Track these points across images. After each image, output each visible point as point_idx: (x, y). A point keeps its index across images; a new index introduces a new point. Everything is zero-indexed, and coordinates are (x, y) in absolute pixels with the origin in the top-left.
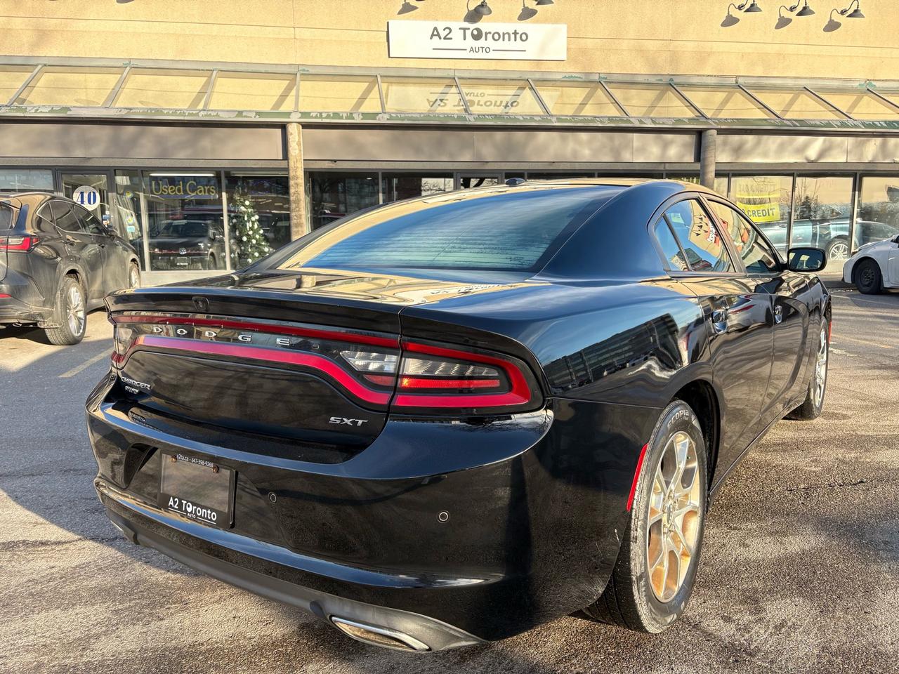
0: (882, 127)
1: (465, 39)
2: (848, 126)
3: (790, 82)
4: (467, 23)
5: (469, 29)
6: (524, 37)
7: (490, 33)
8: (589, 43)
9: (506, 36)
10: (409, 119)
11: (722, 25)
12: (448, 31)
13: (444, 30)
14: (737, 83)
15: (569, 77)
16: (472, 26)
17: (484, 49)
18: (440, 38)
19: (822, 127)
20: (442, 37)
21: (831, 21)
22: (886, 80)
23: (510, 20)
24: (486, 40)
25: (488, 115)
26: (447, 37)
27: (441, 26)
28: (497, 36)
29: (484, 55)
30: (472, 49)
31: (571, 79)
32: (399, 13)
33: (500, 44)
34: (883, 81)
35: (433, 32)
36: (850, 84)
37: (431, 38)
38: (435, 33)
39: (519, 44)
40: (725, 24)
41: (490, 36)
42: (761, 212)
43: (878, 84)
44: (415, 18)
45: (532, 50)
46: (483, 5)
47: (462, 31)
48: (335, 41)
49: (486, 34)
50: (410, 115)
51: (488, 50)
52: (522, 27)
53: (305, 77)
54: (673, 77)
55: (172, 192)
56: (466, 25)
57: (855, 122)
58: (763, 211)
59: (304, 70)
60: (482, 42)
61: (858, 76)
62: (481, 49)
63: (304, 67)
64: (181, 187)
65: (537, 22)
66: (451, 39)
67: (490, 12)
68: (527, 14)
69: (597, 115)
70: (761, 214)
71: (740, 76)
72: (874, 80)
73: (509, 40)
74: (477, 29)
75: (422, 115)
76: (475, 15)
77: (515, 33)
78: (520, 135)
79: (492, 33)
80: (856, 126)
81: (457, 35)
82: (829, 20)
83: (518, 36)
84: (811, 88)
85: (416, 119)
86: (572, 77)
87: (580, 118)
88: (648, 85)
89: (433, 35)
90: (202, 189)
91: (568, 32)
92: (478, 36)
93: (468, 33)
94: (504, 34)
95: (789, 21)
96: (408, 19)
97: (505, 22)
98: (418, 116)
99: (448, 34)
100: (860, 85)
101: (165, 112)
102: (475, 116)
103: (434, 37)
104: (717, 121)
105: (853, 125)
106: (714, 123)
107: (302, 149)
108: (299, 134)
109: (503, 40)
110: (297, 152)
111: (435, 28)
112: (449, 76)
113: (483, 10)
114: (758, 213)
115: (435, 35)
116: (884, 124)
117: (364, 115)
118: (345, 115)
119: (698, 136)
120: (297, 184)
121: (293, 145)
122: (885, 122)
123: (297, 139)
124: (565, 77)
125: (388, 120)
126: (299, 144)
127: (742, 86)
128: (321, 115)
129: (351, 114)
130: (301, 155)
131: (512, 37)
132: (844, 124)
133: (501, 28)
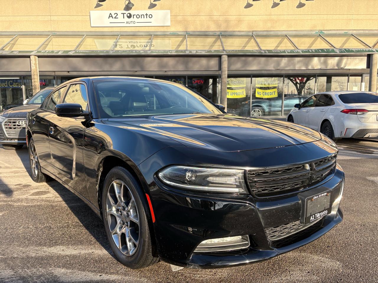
0: (312, 52)
1: (124, 18)
2: (294, 52)
3: (279, 33)
4: (125, 11)
6: (151, 16)
7: (135, 15)
8: (181, 18)
9: (143, 16)
10: (82, 53)
11: (245, 8)
12: (116, 15)
14: (252, 34)
15: (172, 33)
16: (127, 12)
17: (133, 22)
18: (113, 18)
19: (280, 53)
20: (114, 17)
21: (300, 3)
22: (330, 30)
23: (145, 9)
24: (133, 18)
26: (116, 17)
27: (113, 13)
28: (138, 16)
29: (133, 25)
30: (127, 23)
31: (173, 34)
32: (95, 7)
33: (140, 20)
34: (328, 30)
35: (110, 15)
36: (310, 33)
38: (111, 16)
39: (148, 20)
40: (246, 7)
41: (135, 16)
42: (269, 93)
43: (325, 32)
44: (102, 10)
46: (129, 3)
47: (123, 14)
48: (68, 21)
49: (133, 15)
50: (84, 51)
51: (134, 22)
52: (149, 12)
53: (55, 36)
54: (221, 32)
56: (124, 12)
57: (298, 51)
59: (54, 33)
61: (315, 29)
62: (131, 22)
63: (55, 32)
64: (7, 83)
65: (157, 9)
66: (118, 18)
67: (133, 5)
68: (152, 6)
70: (269, 94)
71: (254, 31)
72: (323, 30)
73: (144, 18)
74: (130, 14)
75: (90, 51)
76: (128, 7)
77: (147, 15)
79: (136, 15)
81: (120, 16)
82: (299, 2)
83: (148, 16)
84: (288, 35)
85: (87, 53)
86: (174, 33)
87: (162, 51)
90: (15, 84)
91: (171, 13)
92: (130, 16)
93: (125, 15)
94: (141, 15)
95: (278, 4)
96: (99, 10)
97: (142, 10)
98: (88, 52)
100: (316, 33)
102: (114, 51)
103: (110, 17)
104: (228, 51)
105: (297, 51)
106: (226, 52)
107: (38, 66)
108: (35, 60)
109: (141, 18)
110: (34, 68)
111: (110, 14)
112: (117, 34)
113: (130, 5)
114: (268, 94)
115: (111, 17)
116: (314, 51)
117: (65, 52)
118: (56, 52)
119: (220, 58)
120: (35, 82)
121: (33, 65)
122: (315, 50)
123: (34, 62)
124: (171, 33)
125: (73, 53)
126: (35, 64)
127: (254, 35)
128: (45, 52)
129: (59, 51)
130: (37, 69)
131: (145, 16)
132: (292, 51)
133: (140, 13)
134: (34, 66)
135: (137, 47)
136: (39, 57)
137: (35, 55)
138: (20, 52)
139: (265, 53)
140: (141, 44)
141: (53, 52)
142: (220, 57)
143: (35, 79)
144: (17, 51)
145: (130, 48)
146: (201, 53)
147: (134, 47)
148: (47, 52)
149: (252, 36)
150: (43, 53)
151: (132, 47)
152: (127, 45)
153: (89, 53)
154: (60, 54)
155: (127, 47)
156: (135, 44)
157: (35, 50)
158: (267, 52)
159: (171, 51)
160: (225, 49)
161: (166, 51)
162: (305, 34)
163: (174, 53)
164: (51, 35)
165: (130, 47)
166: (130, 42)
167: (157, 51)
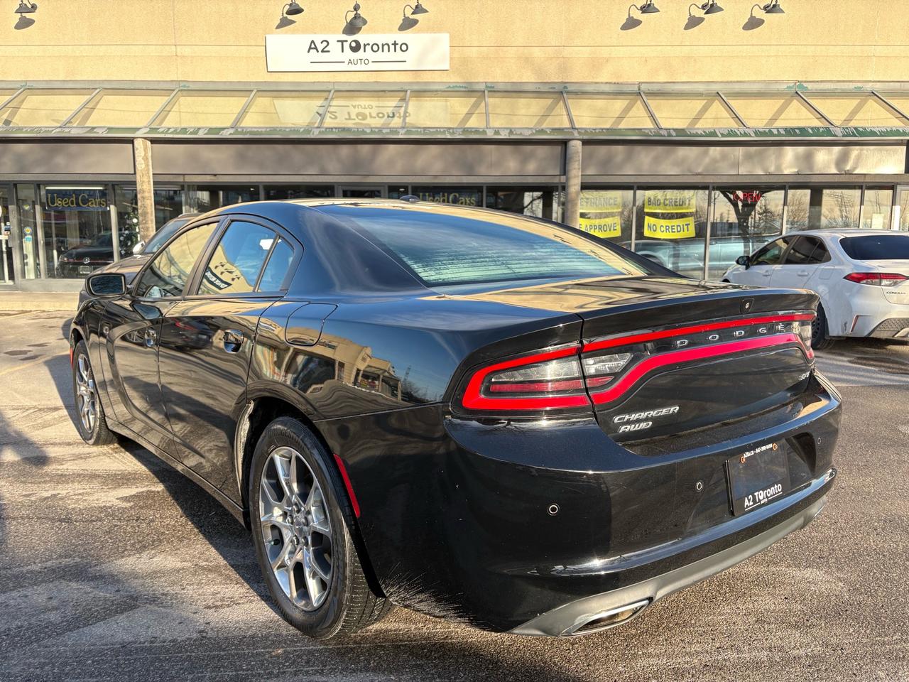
0: (779, 134)
1: (343, 51)
2: (736, 135)
3: (701, 88)
4: (345, 35)
5: (347, 41)
6: (405, 47)
7: (369, 44)
8: (473, 52)
9: (386, 47)
10: (251, 133)
11: (621, 29)
12: (325, 44)
13: (322, 43)
14: (639, 89)
15: (454, 87)
16: (350, 38)
17: (363, 61)
18: (318, 51)
19: (703, 136)
20: (320, 50)
21: (752, 18)
22: (822, 81)
23: (390, 31)
24: (365, 51)
25: (336, 128)
26: (325, 50)
27: (318, 39)
28: (376, 48)
29: (363, 67)
30: (350, 62)
31: (456, 89)
32: (278, 27)
33: (380, 56)
34: (818, 82)
35: (311, 44)
36: (775, 87)
37: (309, 52)
38: (313, 46)
39: (399, 55)
40: (625, 27)
41: (368, 48)
42: (675, 227)
43: (810, 86)
44: (293, 32)
45: (411, 60)
46: (357, 17)
47: (340, 43)
48: (215, 57)
49: (365, 45)
50: (256, 130)
51: (366, 62)
52: (402, 37)
53: (184, 93)
54: (566, 85)
55: (66, 204)
56: (344, 37)
57: (747, 131)
58: (678, 226)
59: (184, 86)
60: (360, 54)
61: (785, 78)
62: (359, 61)
63: (185, 83)
64: (74, 199)
65: (420, 31)
66: (329, 51)
67: (365, 22)
68: (408, 24)
69: (450, 126)
70: (676, 230)
71: (644, 83)
72: (805, 82)
73: (389, 51)
74: (357, 42)
75: (268, 129)
76: (353, 27)
77: (395, 44)
78: (365, 148)
79: (371, 45)
80: (746, 135)
81: (334, 47)
82: (749, 17)
83: (398, 47)
84: (724, 94)
85: (261, 133)
86: (456, 86)
87: (431, 130)
88: (538, 94)
89: (310, 48)
90: (94, 201)
91: (451, 41)
92: (356, 48)
93: (346, 45)
94: (383, 45)
95: (701, 20)
96: (285, 33)
97: (385, 33)
98: (264, 130)
99: (326, 47)
100: (788, 87)
101: (24, 130)
102: (322, 130)
103: (311, 50)
104: (583, 131)
105: (743, 133)
106: (579, 133)
107: (150, 163)
108: (145, 149)
109: (383, 51)
110: (143, 166)
111: (313, 42)
112: (327, 89)
113: (358, 22)
114: (672, 229)
115: (313, 48)
116: (782, 132)
117: (211, 130)
118: (192, 130)
119: (564, 147)
120: (143, 198)
121: (139, 160)
122: (786, 129)
123: (143, 154)
124: (449, 87)
125: (231, 134)
126: (146, 159)
127: (642, 93)
128: (168, 130)
129: (199, 129)
130: (148, 170)
131: (392, 47)
132: (731, 133)
133: (380, 39)
134: (143, 162)
135: (371, 117)
136: (153, 141)
137: (145, 138)
138: (110, 129)
139: (670, 135)
140: (381, 110)
141: (184, 130)
142: (564, 143)
143: (144, 192)
144: (104, 127)
145: (354, 119)
146: (521, 134)
147: (364, 117)
148: (171, 130)
149: (638, 94)
150: (162, 133)
151: (360, 118)
152: (349, 113)
153: (266, 133)
154: (201, 135)
155: (347, 117)
156: (367, 112)
157: (145, 125)
158: (674, 134)
159: (451, 131)
160: (577, 126)
161: (442, 130)
162: (763, 90)
163: (459, 134)
164: (177, 90)
165: (353, 116)
166: (354, 107)
167: (419, 130)
